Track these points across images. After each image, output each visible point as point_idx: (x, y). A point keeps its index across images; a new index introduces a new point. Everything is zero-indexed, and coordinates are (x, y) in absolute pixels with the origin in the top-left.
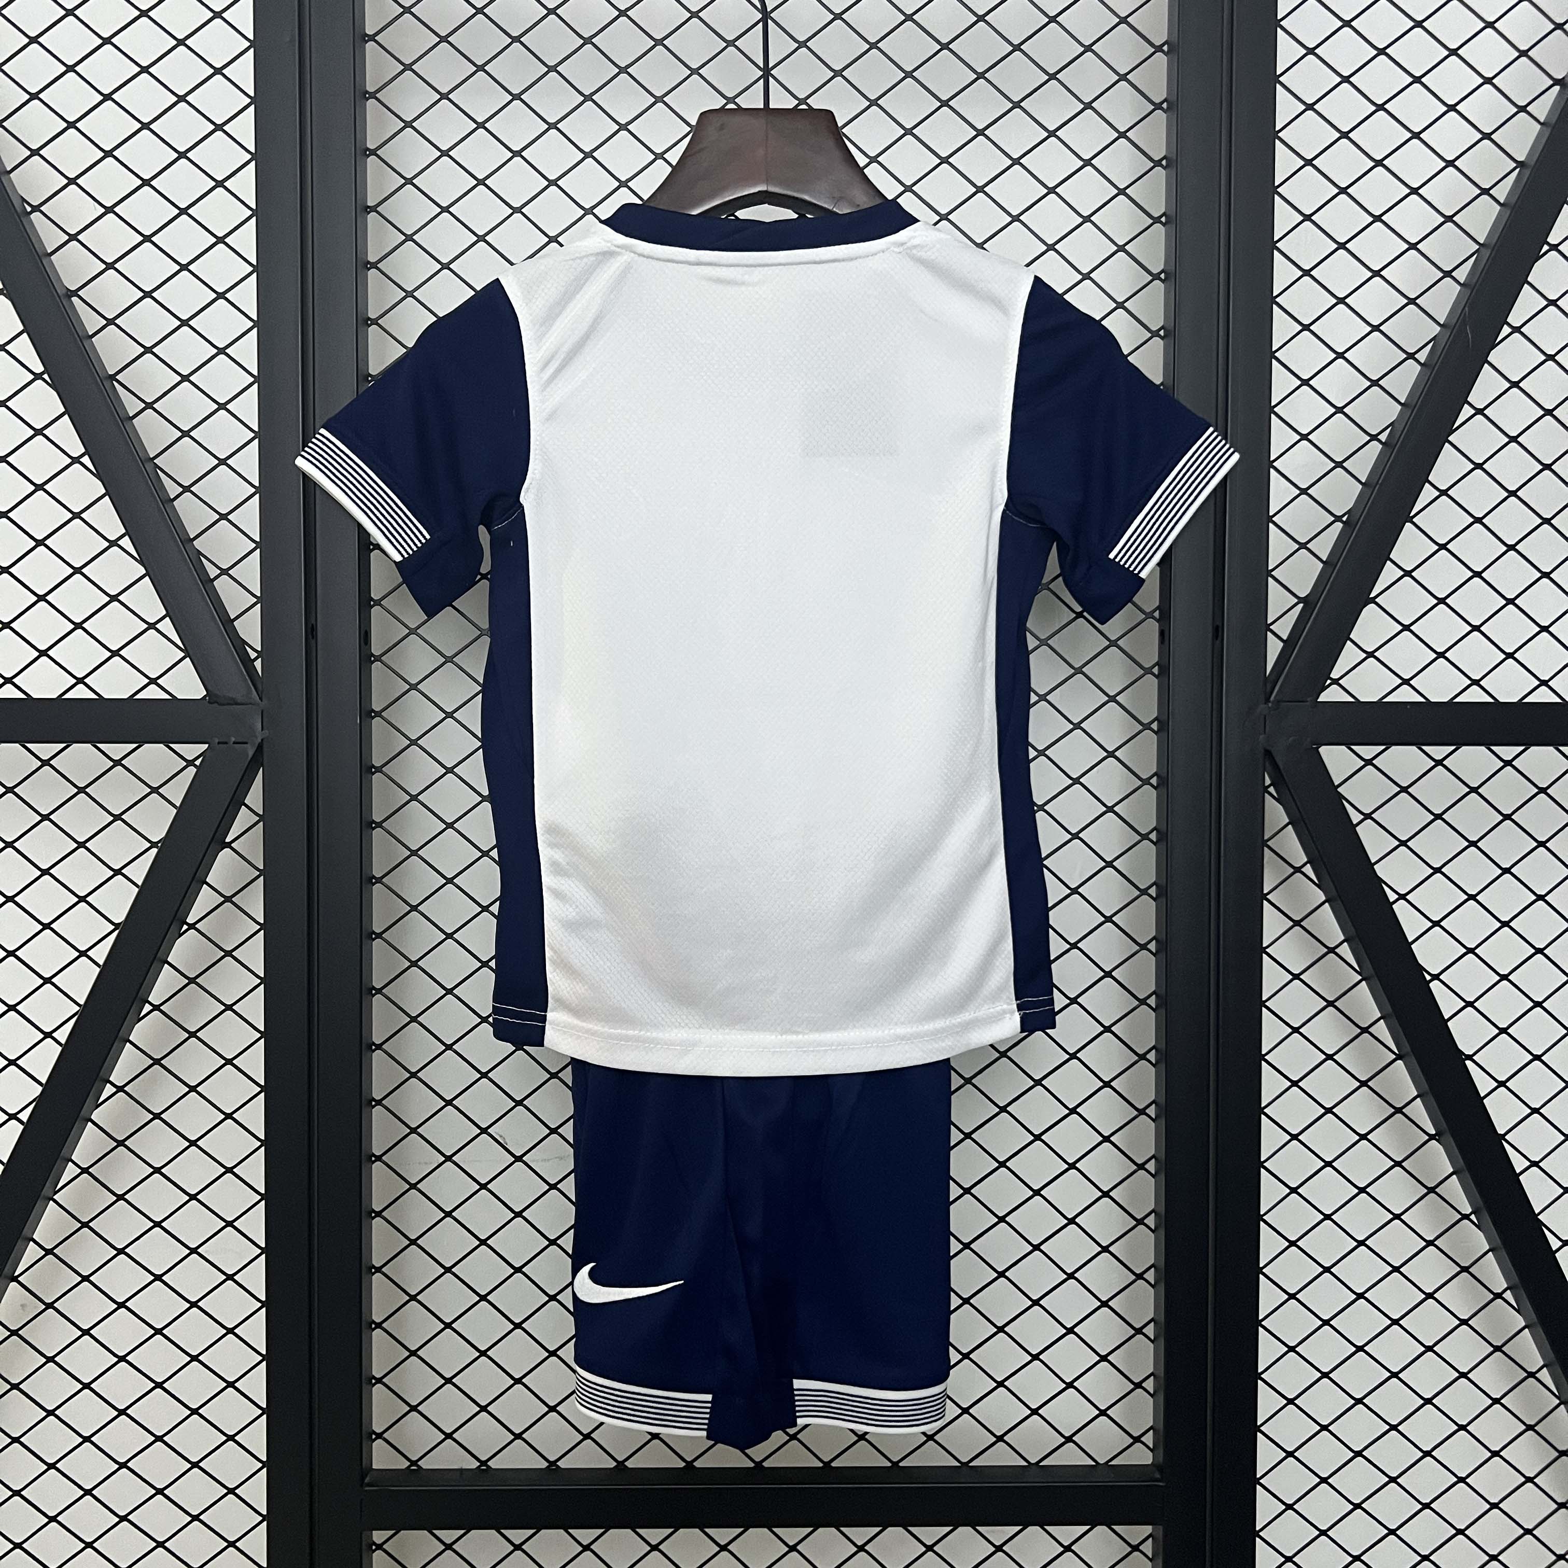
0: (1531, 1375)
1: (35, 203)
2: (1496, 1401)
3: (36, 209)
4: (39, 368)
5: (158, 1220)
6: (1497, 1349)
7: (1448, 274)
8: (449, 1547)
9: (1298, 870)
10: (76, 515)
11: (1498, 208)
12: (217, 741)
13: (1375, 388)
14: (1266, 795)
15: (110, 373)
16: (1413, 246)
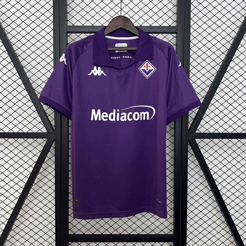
0: (223, 222)
1: (24, 66)
2: (219, 225)
3: (24, 67)
4: (25, 88)
5: (41, 201)
6: (219, 219)
7: (213, 75)
8: (79, 244)
9: (193, 155)
10: (30, 108)
11: (220, 66)
12: (48, 138)
13: (203, 90)
14: (188, 145)
15: (34, 89)
16: (208, 71)
